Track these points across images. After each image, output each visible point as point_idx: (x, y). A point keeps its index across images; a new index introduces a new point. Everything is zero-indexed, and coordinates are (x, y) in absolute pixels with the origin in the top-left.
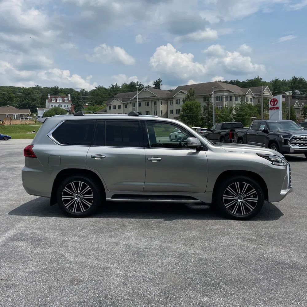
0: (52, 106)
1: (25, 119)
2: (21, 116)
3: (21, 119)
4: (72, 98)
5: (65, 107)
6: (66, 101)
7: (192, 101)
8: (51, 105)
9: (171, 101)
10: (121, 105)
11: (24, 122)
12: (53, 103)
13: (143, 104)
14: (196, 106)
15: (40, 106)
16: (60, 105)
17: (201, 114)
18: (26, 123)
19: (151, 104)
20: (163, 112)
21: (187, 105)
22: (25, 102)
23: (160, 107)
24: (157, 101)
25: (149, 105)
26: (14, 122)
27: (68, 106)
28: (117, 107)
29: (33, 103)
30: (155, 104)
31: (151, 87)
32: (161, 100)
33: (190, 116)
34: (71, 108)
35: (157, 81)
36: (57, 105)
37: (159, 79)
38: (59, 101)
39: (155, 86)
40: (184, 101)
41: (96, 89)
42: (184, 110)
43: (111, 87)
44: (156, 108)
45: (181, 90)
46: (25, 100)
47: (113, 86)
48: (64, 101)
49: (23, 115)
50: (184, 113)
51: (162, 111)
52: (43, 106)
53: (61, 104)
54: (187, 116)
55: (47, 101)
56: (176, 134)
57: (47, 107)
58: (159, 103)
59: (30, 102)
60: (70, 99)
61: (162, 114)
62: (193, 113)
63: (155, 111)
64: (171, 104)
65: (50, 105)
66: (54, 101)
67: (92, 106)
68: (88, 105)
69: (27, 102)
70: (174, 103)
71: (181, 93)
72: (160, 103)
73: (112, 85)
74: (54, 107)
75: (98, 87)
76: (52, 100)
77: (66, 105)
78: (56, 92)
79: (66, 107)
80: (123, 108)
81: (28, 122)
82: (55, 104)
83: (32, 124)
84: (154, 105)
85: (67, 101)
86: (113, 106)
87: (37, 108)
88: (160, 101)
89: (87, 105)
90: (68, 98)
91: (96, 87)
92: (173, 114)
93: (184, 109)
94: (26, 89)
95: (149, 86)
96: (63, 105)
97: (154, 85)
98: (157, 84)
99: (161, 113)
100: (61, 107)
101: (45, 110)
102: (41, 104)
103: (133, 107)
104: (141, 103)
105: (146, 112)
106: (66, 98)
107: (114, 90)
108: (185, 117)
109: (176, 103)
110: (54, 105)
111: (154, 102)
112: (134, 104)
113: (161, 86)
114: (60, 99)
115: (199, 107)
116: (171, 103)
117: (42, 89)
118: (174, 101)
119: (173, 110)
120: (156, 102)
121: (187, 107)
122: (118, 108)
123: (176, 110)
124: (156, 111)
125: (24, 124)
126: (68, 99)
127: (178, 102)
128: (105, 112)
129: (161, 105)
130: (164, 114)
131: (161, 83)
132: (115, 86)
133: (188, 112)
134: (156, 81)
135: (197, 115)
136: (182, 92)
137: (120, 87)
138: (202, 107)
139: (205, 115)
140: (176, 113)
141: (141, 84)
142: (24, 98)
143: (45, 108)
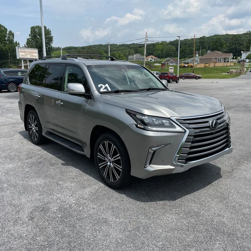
1: (227, 61)
2: (224, 59)
3: (224, 62)
11: (225, 64)
15: (245, 49)
18: (227, 65)
22: (233, 47)
26: (218, 65)
29: (240, 47)
46: (233, 45)
49: (226, 58)
59: (237, 46)
69: (235, 46)
81: (229, 64)
83: (231, 66)
87: (242, 52)
94: (235, 36)
101: (248, 53)
102: (246, 48)
125: (226, 66)
142: (232, 44)
143: (249, 51)
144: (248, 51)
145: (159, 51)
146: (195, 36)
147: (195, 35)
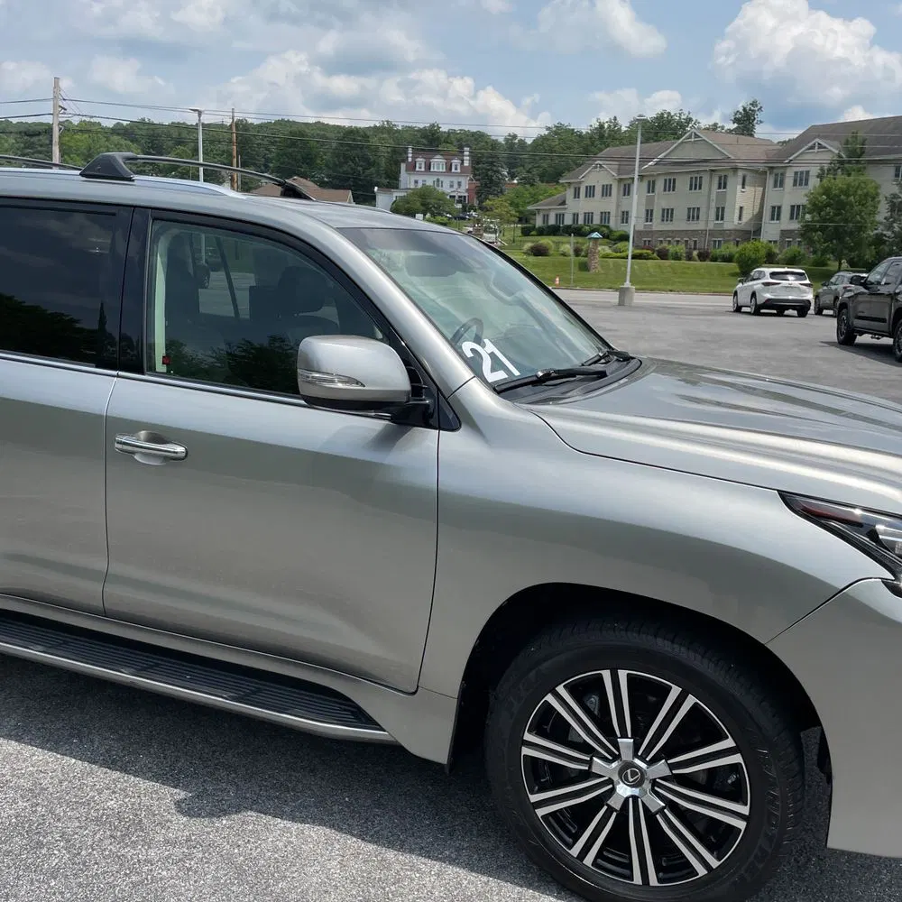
0: (416, 182)
4: (476, 160)
5: (452, 186)
6: (456, 169)
7: (849, 175)
8: (413, 178)
9: (777, 175)
10: (611, 185)
12: (420, 173)
13: (683, 183)
14: (860, 196)
15: (385, 182)
16: (438, 180)
17: (875, 224)
19: (710, 186)
20: (744, 212)
21: (827, 191)
22: (345, 169)
23: (739, 194)
24: (730, 174)
25: (700, 188)
27: (459, 184)
28: (598, 190)
29: (368, 172)
30: (723, 184)
31: (723, 128)
32: (745, 172)
33: (836, 228)
34: (467, 190)
35: (744, 109)
36: (430, 181)
37: (754, 104)
38: (436, 170)
39: (736, 125)
40: (820, 176)
41: (546, 133)
42: (816, 207)
43: (596, 129)
44: (721, 197)
45: (817, 140)
46: (346, 163)
47: (601, 126)
48: (451, 169)
50: (813, 218)
51: (741, 208)
52: (392, 182)
53: (441, 179)
54: (822, 229)
55: (403, 166)
56: (755, 287)
57: (402, 185)
58: (734, 183)
59: (360, 168)
60: (466, 164)
61: (740, 218)
62: (846, 221)
63: (718, 209)
64: (775, 186)
65: (408, 181)
66: (423, 169)
67: (528, 186)
68: (518, 184)
69: (352, 169)
70: (789, 181)
71: (816, 150)
72: (740, 180)
73: (598, 119)
74: (420, 185)
75: (555, 126)
76: (417, 165)
77: (455, 180)
78: (432, 141)
79: (456, 186)
80: (618, 193)
82: (425, 178)
84: (720, 188)
85: (459, 167)
86: (587, 187)
87: (376, 188)
88: (740, 173)
89: (515, 181)
90: (463, 161)
91: (548, 129)
92: (778, 219)
93: (814, 205)
95: (715, 125)
96: (446, 181)
97: (736, 120)
98: (746, 121)
99: (737, 215)
100: (440, 189)
101: (395, 194)
102: (388, 177)
103: (649, 192)
104: (674, 180)
105: (689, 209)
106: (456, 161)
107: (604, 138)
108: (816, 231)
109: (795, 184)
110: (420, 179)
111: (720, 178)
112: (654, 182)
113: (757, 126)
114: (438, 163)
115: (873, 198)
116: (776, 182)
117: (398, 131)
118: (790, 175)
119: (779, 208)
120: (725, 176)
121: (828, 196)
122: (603, 195)
123: (793, 207)
124: (723, 209)
126: (462, 163)
127: (801, 180)
128: (560, 205)
129: (743, 188)
130: (751, 220)
131: (759, 116)
132: (606, 126)
133: (828, 214)
134: (741, 110)
135: (861, 228)
136: (820, 146)
137: (624, 129)
138: (881, 198)
139: (890, 227)
140: (792, 218)
141: (691, 120)
142: (344, 158)
143: (397, 187)
144: (393, 188)
145: (78, 155)
146: (235, 115)
147: (233, 112)
